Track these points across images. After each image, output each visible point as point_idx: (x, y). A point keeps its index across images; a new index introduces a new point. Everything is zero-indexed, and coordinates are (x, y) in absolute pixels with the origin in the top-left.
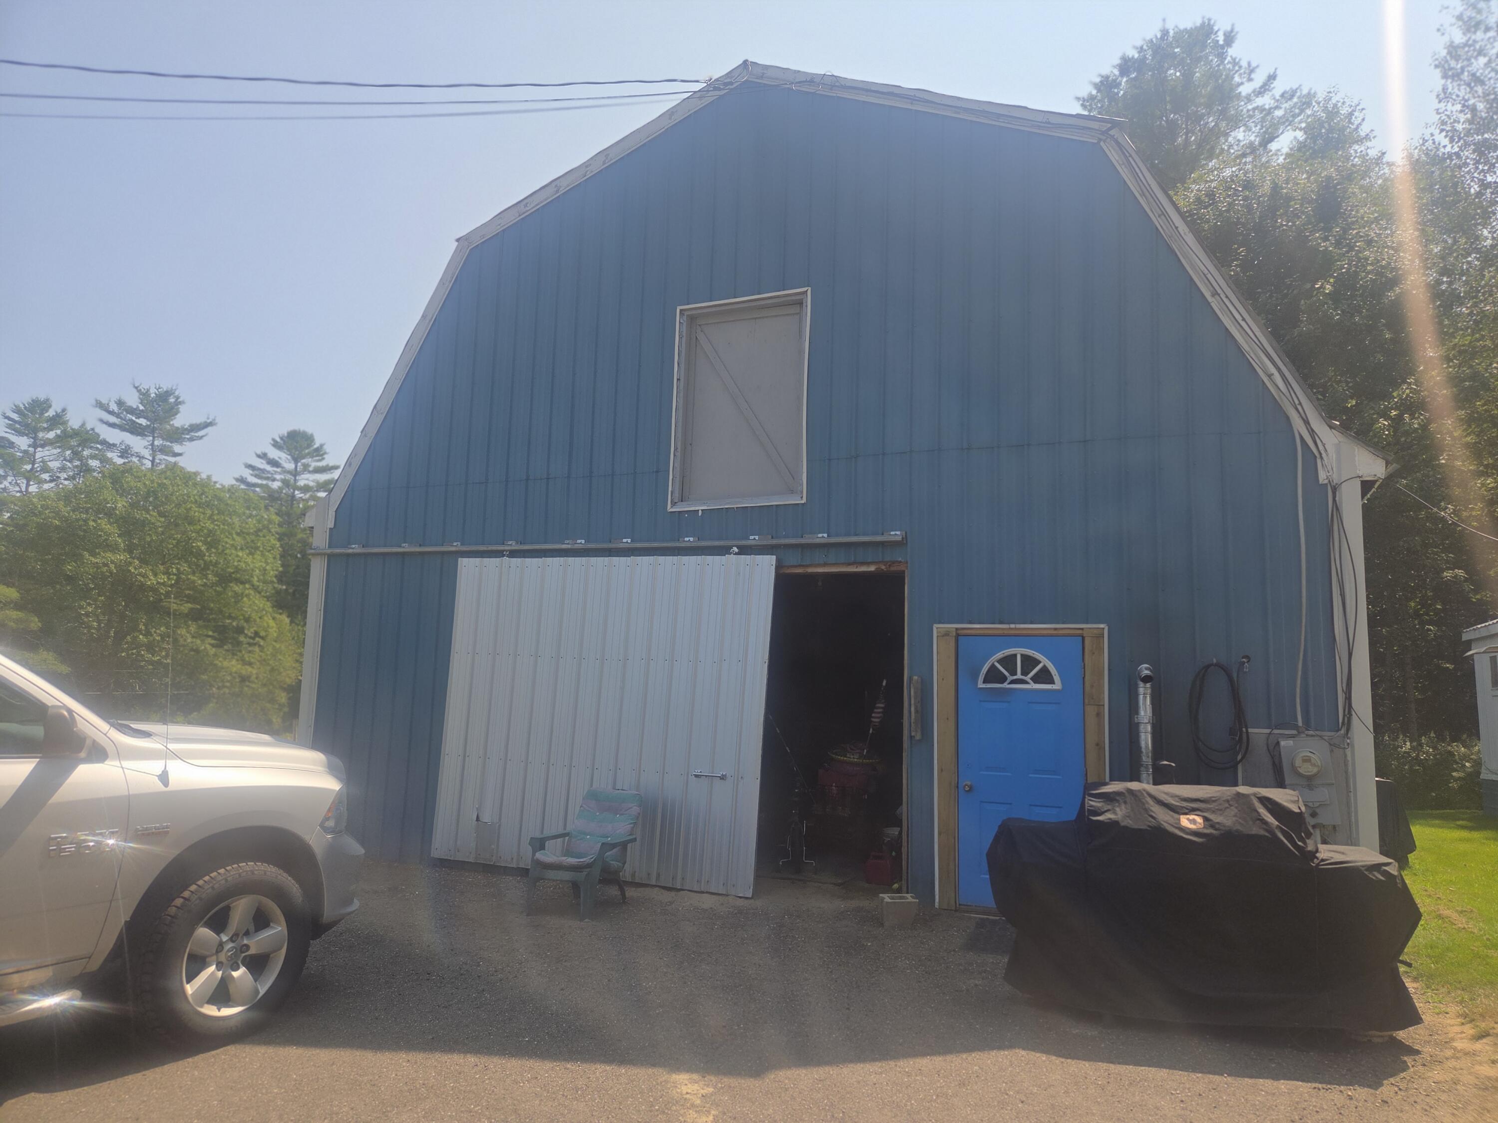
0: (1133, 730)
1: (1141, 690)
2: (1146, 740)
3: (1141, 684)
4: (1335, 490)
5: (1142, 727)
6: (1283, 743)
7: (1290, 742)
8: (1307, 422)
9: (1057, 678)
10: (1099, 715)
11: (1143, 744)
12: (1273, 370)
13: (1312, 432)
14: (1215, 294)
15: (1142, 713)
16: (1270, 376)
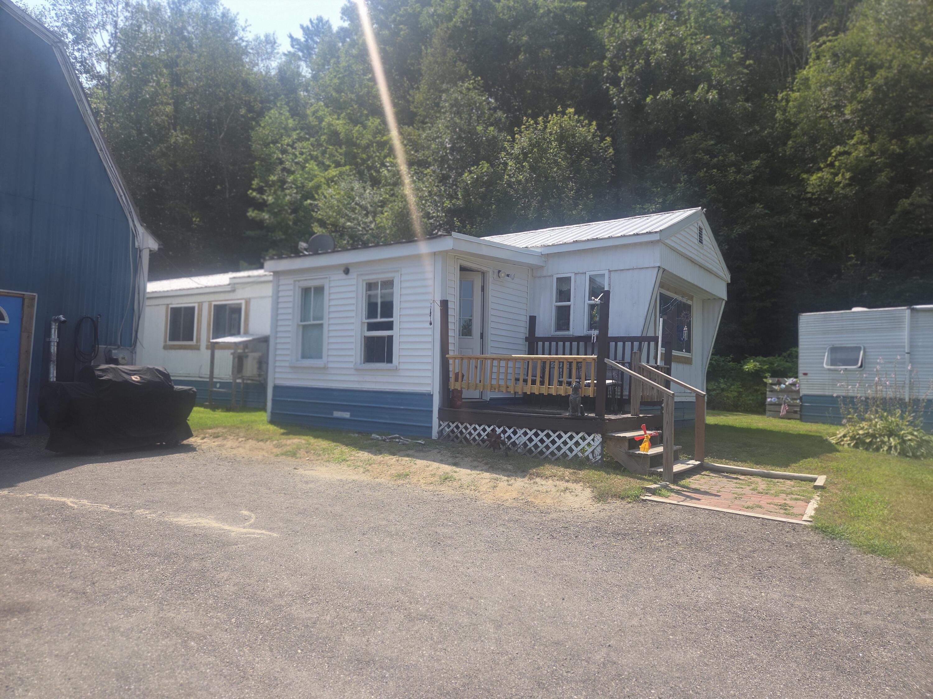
0: (48, 345)
1: (53, 327)
2: (54, 349)
3: (53, 324)
4: (140, 251)
5: (52, 344)
6: (113, 351)
7: (116, 351)
8: (133, 221)
9: (7, 318)
10: (29, 337)
11: (52, 351)
12: (122, 194)
13: (135, 226)
14: (101, 150)
15: (53, 337)
16: (121, 196)
